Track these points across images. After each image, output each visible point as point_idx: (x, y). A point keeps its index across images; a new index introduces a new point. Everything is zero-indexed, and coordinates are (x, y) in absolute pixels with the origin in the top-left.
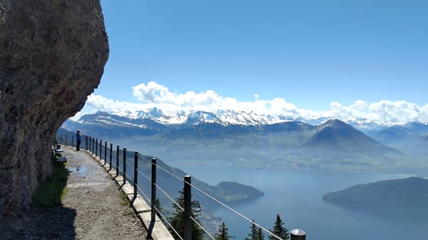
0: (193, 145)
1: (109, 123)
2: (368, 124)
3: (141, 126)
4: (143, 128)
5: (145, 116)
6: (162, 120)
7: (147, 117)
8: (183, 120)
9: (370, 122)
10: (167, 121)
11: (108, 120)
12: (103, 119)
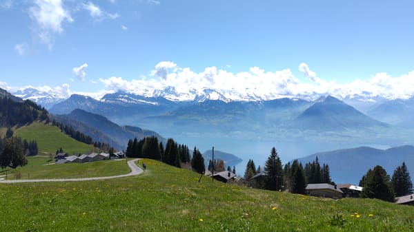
0: (196, 120)
1: (126, 101)
2: (374, 98)
3: (154, 103)
4: (156, 106)
5: (159, 94)
6: (172, 98)
7: (162, 95)
8: (192, 97)
9: (375, 96)
10: (177, 98)
11: (125, 98)
12: (122, 98)
